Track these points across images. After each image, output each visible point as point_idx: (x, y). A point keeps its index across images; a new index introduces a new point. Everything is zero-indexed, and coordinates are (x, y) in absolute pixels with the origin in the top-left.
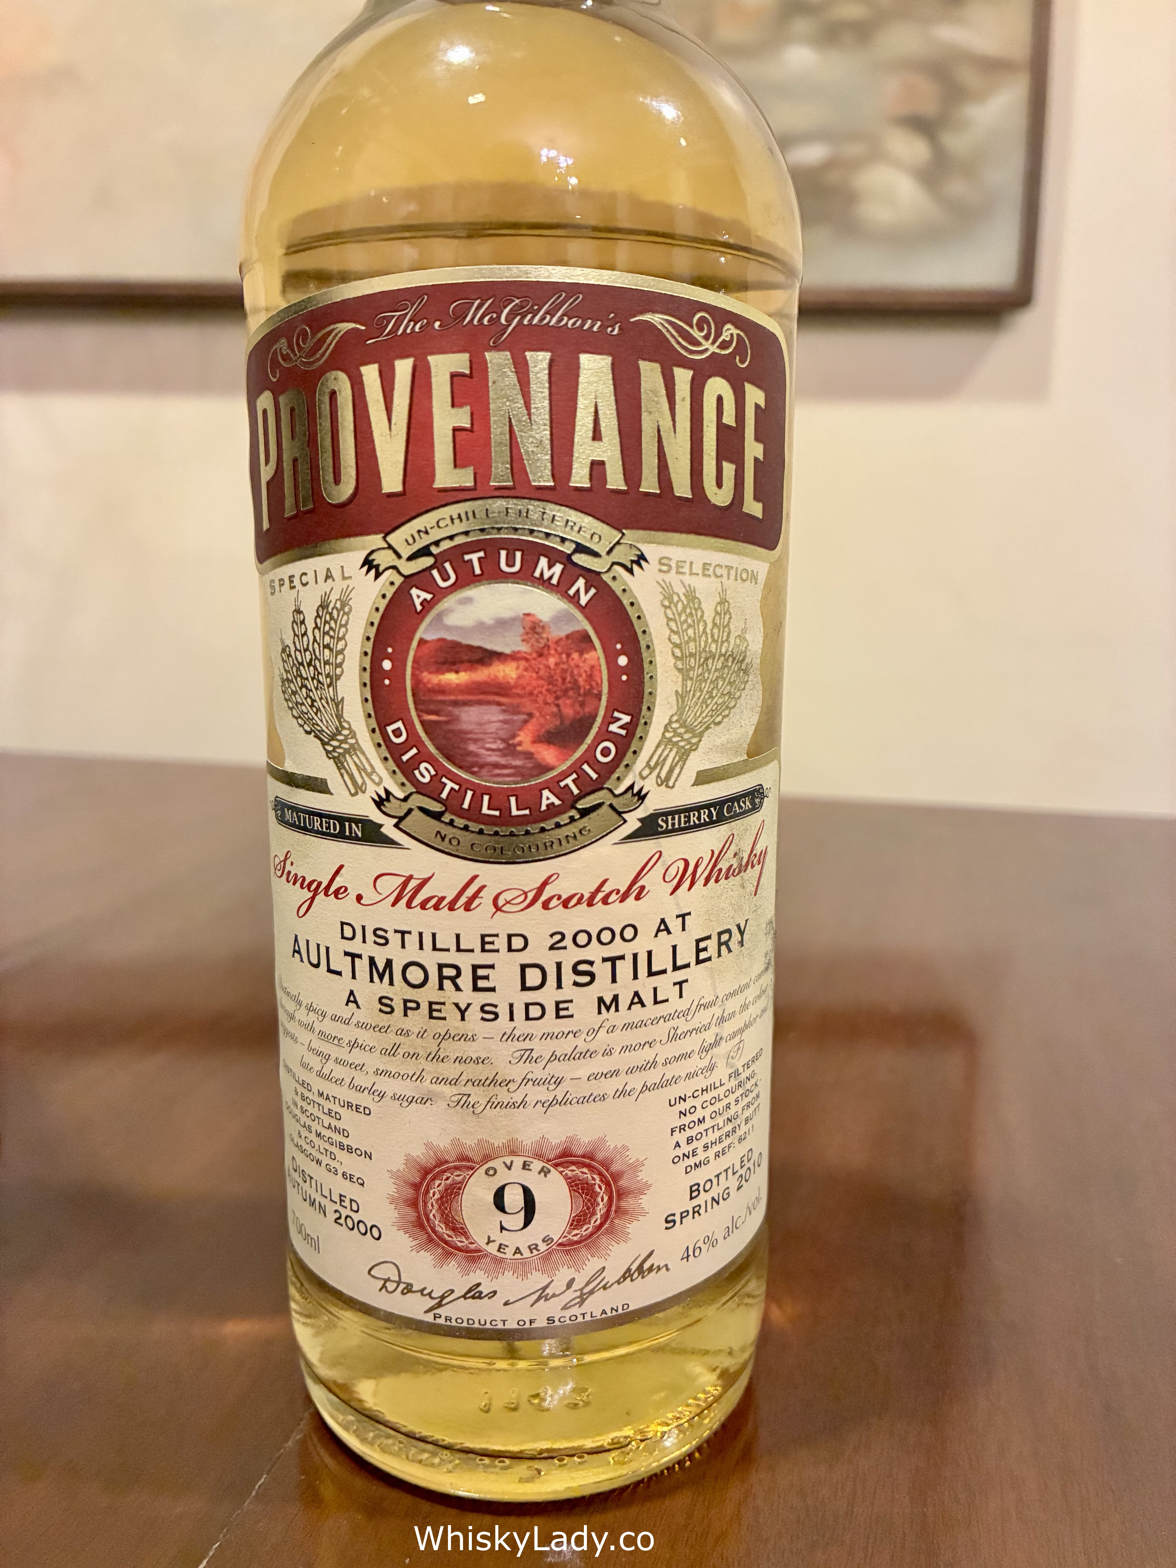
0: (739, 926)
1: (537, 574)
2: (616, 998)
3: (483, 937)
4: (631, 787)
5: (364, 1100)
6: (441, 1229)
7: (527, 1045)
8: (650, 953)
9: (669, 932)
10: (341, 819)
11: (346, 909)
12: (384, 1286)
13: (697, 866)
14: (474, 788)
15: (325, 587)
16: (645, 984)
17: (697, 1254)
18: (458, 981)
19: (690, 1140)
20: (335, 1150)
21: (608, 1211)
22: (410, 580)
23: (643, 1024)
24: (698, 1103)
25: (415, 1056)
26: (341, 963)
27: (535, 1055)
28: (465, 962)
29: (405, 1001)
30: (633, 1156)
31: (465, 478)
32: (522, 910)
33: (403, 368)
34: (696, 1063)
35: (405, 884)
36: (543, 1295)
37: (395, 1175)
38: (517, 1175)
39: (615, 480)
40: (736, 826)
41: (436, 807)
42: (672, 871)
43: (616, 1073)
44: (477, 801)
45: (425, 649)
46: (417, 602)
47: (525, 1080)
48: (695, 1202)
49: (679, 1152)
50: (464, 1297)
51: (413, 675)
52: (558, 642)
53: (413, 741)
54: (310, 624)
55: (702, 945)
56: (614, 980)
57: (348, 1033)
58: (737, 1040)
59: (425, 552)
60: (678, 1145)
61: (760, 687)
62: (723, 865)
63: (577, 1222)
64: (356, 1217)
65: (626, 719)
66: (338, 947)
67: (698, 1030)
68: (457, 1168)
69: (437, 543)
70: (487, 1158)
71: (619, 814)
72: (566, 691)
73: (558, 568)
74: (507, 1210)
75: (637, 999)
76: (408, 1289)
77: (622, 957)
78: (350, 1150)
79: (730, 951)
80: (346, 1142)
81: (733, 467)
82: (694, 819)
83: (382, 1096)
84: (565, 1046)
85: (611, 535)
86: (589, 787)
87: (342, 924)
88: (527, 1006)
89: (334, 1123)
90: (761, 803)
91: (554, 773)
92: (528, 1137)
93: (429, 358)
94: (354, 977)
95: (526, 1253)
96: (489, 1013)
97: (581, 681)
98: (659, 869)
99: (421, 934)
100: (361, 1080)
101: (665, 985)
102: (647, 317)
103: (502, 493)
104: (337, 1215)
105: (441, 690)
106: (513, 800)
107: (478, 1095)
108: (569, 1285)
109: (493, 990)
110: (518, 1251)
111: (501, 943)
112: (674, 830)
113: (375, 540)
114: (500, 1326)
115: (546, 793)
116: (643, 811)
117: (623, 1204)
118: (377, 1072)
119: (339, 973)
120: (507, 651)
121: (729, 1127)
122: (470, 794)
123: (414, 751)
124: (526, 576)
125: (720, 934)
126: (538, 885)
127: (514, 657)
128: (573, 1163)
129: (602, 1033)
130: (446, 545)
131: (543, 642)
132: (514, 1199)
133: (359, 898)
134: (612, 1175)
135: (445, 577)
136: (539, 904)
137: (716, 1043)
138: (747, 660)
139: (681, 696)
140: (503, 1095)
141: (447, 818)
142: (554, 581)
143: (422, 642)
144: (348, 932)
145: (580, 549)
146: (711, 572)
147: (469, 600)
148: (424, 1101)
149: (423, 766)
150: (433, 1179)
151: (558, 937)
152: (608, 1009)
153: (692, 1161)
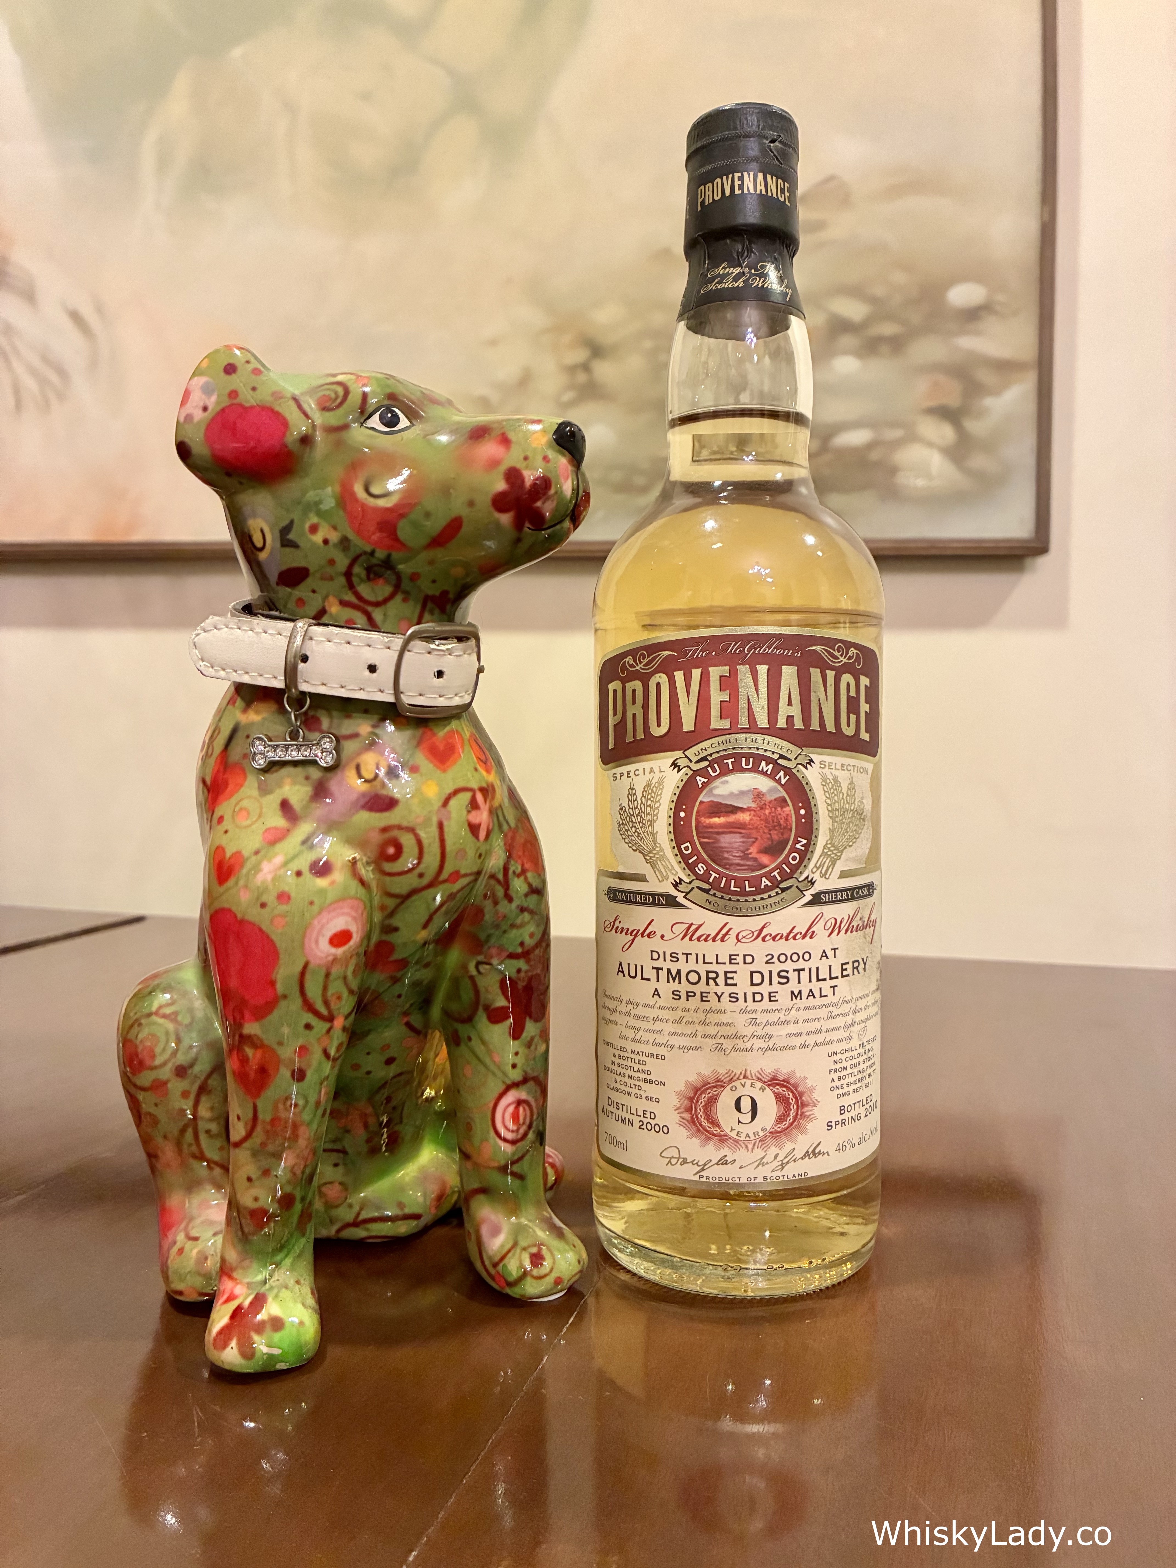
0: (863, 959)
1: (760, 769)
2: (800, 992)
3: (730, 956)
4: (807, 877)
5: (661, 1051)
6: (705, 1123)
7: (754, 1016)
8: (817, 968)
9: (827, 958)
10: (653, 895)
11: (655, 943)
12: (670, 1162)
13: (841, 923)
14: (727, 876)
15: (648, 776)
16: (815, 986)
17: (844, 1149)
18: (717, 980)
19: (839, 1079)
20: (641, 1084)
21: (797, 1115)
22: (696, 773)
23: (814, 1008)
24: (843, 1057)
25: (693, 1023)
26: (652, 974)
27: (758, 1021)
28: (721, 970)
29: (687, 992)
30: (809, 1083)
31: (726, 724)
32: (753, 940)
33: (696, 673)
34: (841, 1034)
35: (689, 928)
36: (761, 1163)
37: (678, 1093)
38: (748, 1090)
39: (798, 724)
40: (861, 902)
41: (706, 886)
42: (829, 924)
43: (801, 1034)
44: (728, 883)
45: (703, 806)
46: (700, 783)
47: (753, 1036)
48: (843, 1117)
49: (834, 1084)
50: (717, 1164)
51: (696, 819)
52: (770, 802)
53: (695, 852)
54: (639, 795)
55: (845, 967)
56: (799, 982)
57: (652, 1013)
58: (863, 1025)
59: (704, 759)
60: (833, 1080)
61: (871, 828)
62: (855, 924)
63: (780, 1119)
64: (653, 1122)
65: (804, 841)
66: (648, 965)
67: (843, 1015)
68: (715, 1087)
69: (711, 755)
70: (731, 1081)
71: (801, 891)
72: (775, 826)
73: (771, 766)
74: (742, 1111)
75: (811, 994)
76: (685, 1161)
77: (803, 970)
78: (651, 1082)
79: (859, 973)
80: (648, 1077)
81: (855, 716)
82: (839, 897)
83: (672, 1047)
84: (773, 1017)
85: (796, 750)
86: (786, 877)
87: (652, 952)
88: (754, 994)
89: (641, 1067)
90: (873, 892)
91: (767, 869)
92: (754, 1069)
93: (710, 669)
94: (658, 981)
95: (752, 1137)
96: (733, 998)
97: (782, 822)
98: (822, 922)
99: (697, 955)
100: (660, 1039)
101: (826, 986)
102: (814, 648)
103: (744, 731)
104: (641, 1123)
105: (711, 826)
106: (747, 882)
107: (727, 1044)
108: (776, 1157)
109: (735, 985)
110: (748, 1135)
111: (740, 959)
112: (829, 902)
113: (679, 754)
114: (737, 1181)
115: (764, 879)
116: (813, 891)
117: (804, 1111)
118: (670, 1034)
119: (649, 980)
120: (745, 807)
121: (860, 1076)
122: (724, 879)
123: (695, 857)
124: (755, 769)
125: (854, 962)
126: (759, 928)
127: (749, 809)
128: (778, 1085)
129: (793, 1011)
130: (714, 756)
131: (763, 802)
132: (746, 1105)
133: (662, 937)
134: (799, 1093)
135: (714, 771)
136: (760, 938)
137: (852, 1024)
138: (864, 814)
139: (832, 831)
140: (741, 1045)
141: (712, 892)
142: (769, 772)
143: (701, 802)
144: (655, 956)
145: (782, 757)
146: (845, 768)
147: (727, 782)
148: (697, 1049)
149: (700, 865)
150: (701, 1094)
151: (770, 957)
152: (796, 998)
153: (840, 1091)
